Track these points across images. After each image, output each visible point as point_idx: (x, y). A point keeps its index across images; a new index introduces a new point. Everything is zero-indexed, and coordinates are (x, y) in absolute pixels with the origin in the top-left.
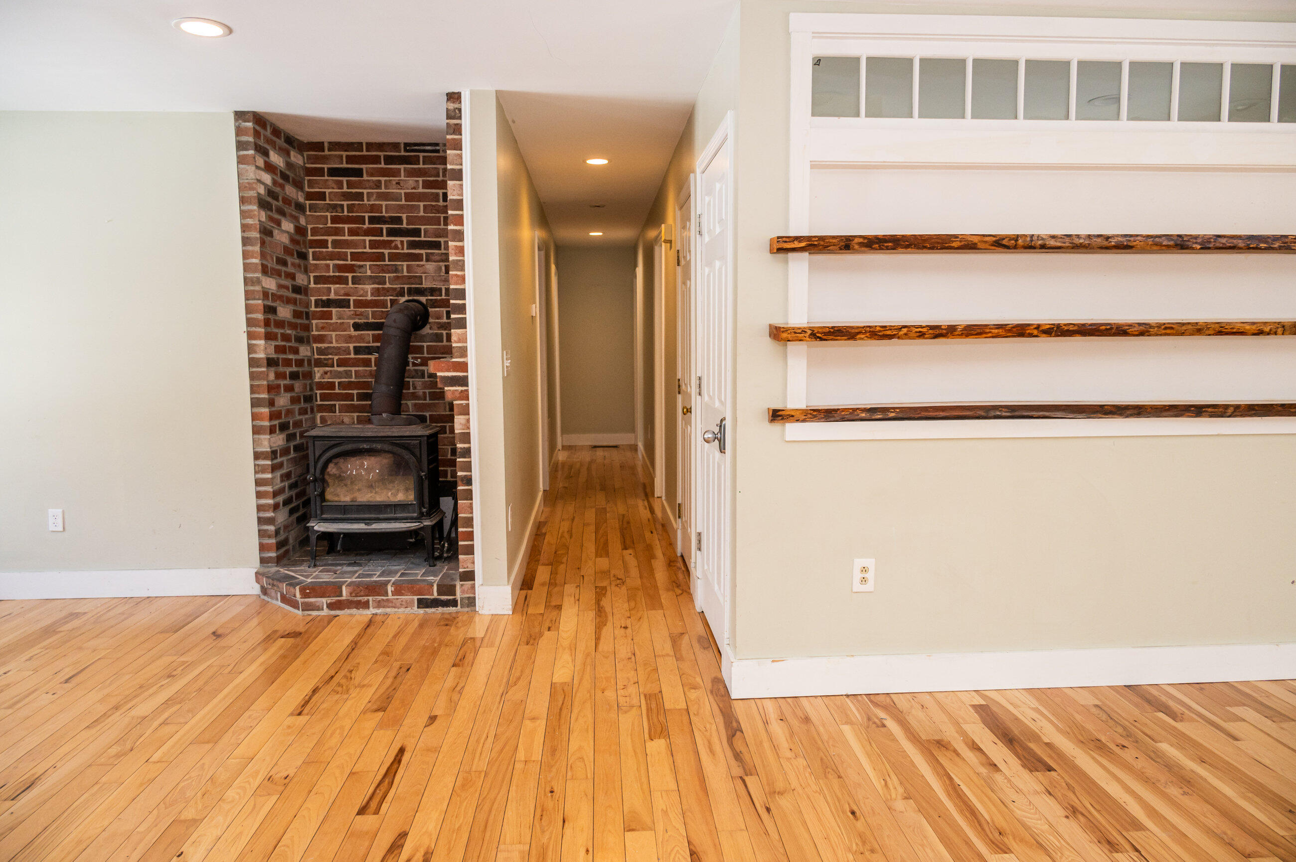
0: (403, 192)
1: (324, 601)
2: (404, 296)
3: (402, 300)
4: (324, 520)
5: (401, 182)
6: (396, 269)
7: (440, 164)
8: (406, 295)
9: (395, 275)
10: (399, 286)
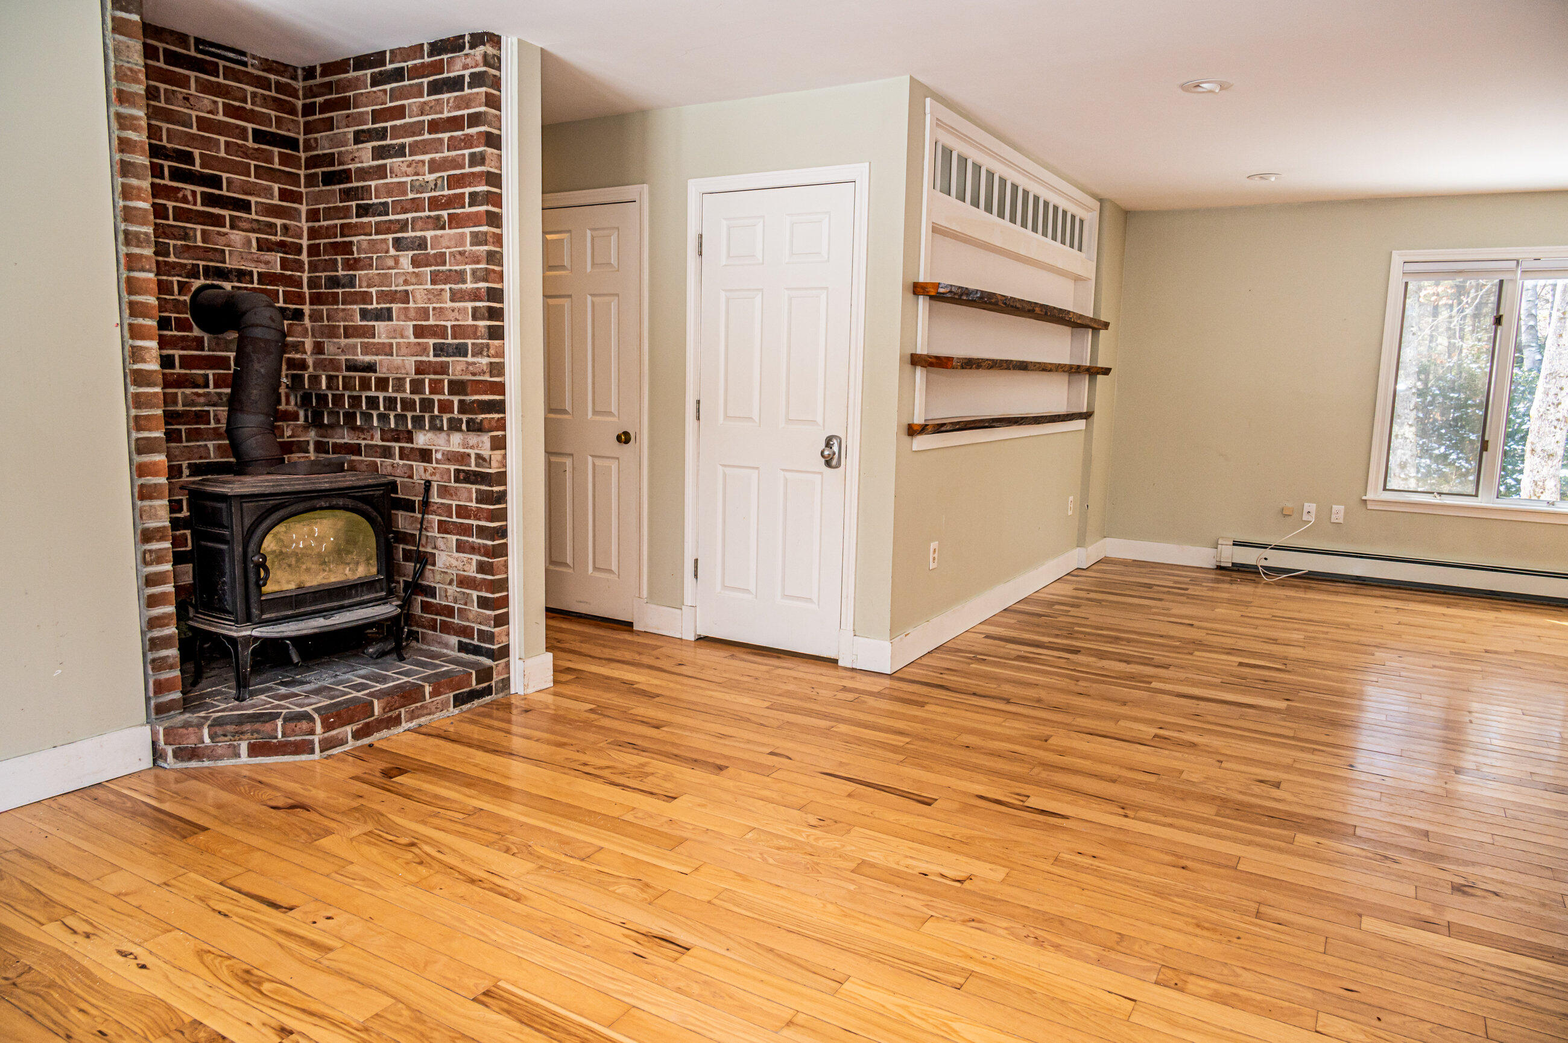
0: (194, 113)
1: (349, 730)
2: (199, 279)
3: (197, 284)
4: (266, 622)
5: (191, 98)
6: (185, 235)
7: (247, 84)
8: (202, 278)
9: (183, 243)
10: (190, 261)
